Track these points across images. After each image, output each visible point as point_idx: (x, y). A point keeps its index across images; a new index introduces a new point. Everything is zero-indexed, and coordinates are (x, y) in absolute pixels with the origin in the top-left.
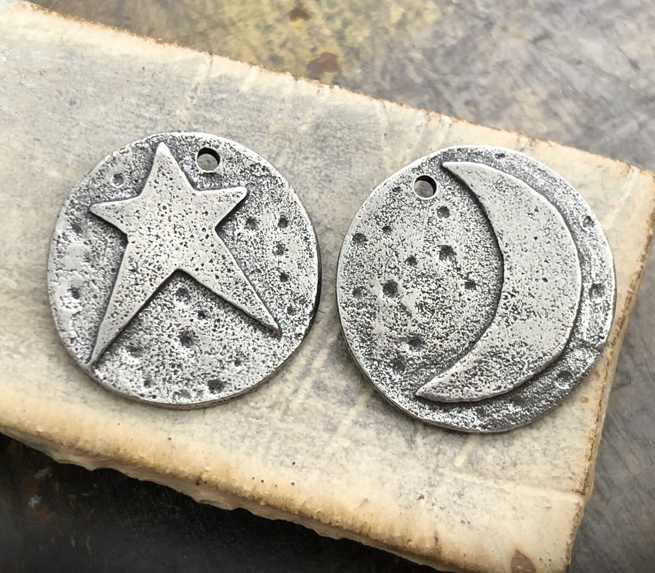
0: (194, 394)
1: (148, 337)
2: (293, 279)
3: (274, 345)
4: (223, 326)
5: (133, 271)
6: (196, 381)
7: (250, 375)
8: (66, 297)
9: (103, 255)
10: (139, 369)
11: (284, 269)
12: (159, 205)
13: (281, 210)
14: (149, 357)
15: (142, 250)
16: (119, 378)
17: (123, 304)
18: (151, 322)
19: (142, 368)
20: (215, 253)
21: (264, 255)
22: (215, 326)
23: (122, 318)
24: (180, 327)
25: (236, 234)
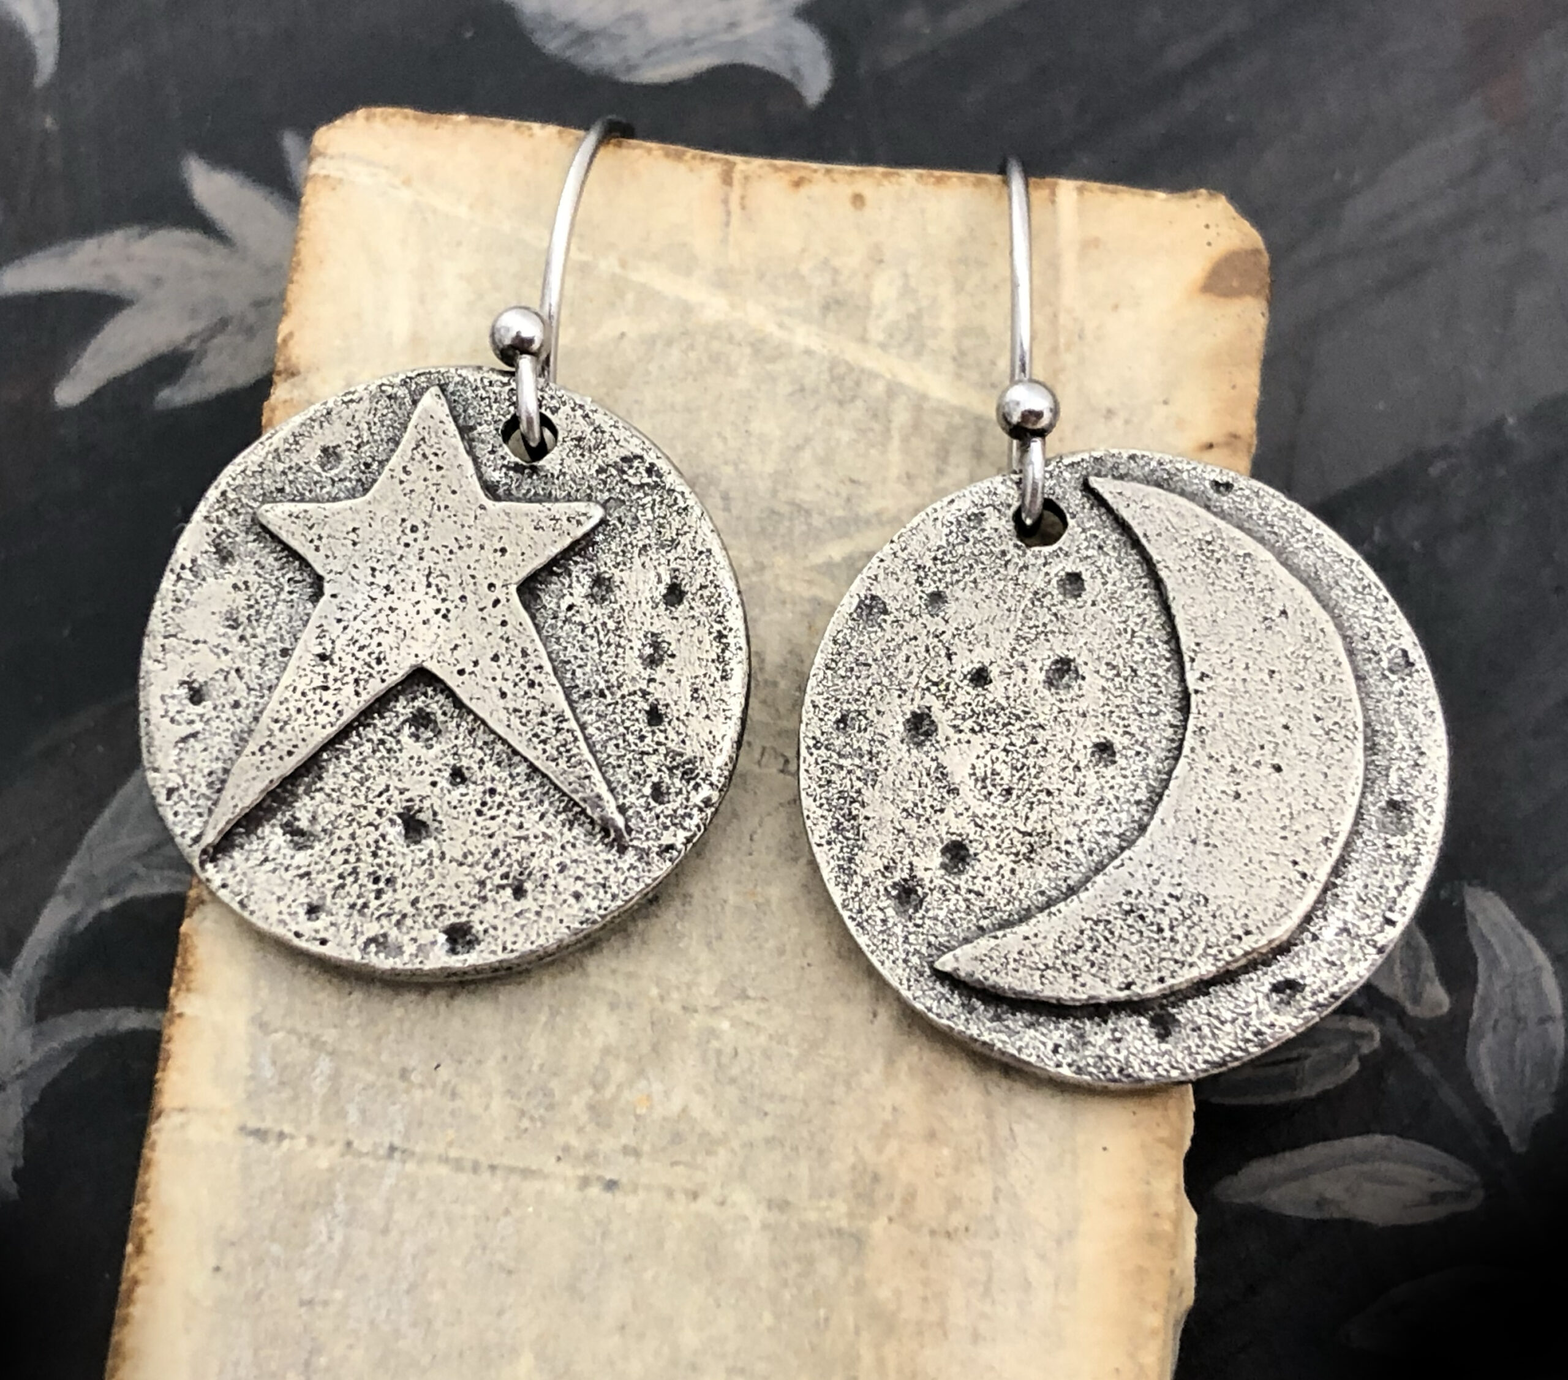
0: (410, 949)
1: (333, 809)
2: (675, 723)
3: (608, 862)
4: (501, 805)
5: (323, 657)
6: (421, 920)
7: (542, 922)
8: (173, 697)
9: (269, 617)
10: (301, 876)
11: (657, 696)
12: (403, 520)
13: (673, 565)
14: (327, 853)
15: (351, 616)
16: (255, 889)
17: (288, 728)
18: (345, 775)
19: (308, 874)
20: (508, 640)
21: (619, 661)
22: (484, 804)
23: (281, 758)
24: (407, 795)
25: (564, 606)
